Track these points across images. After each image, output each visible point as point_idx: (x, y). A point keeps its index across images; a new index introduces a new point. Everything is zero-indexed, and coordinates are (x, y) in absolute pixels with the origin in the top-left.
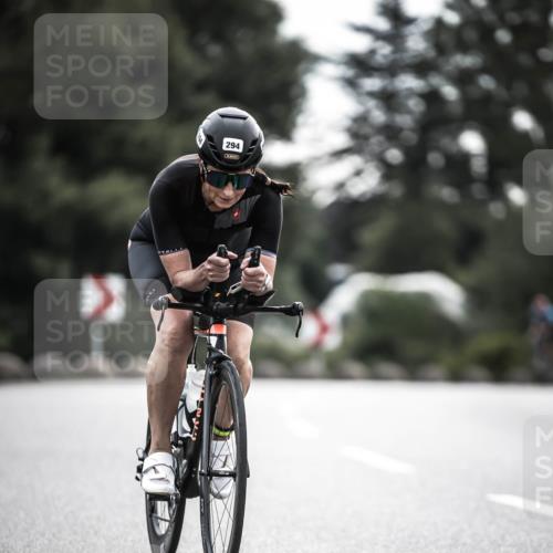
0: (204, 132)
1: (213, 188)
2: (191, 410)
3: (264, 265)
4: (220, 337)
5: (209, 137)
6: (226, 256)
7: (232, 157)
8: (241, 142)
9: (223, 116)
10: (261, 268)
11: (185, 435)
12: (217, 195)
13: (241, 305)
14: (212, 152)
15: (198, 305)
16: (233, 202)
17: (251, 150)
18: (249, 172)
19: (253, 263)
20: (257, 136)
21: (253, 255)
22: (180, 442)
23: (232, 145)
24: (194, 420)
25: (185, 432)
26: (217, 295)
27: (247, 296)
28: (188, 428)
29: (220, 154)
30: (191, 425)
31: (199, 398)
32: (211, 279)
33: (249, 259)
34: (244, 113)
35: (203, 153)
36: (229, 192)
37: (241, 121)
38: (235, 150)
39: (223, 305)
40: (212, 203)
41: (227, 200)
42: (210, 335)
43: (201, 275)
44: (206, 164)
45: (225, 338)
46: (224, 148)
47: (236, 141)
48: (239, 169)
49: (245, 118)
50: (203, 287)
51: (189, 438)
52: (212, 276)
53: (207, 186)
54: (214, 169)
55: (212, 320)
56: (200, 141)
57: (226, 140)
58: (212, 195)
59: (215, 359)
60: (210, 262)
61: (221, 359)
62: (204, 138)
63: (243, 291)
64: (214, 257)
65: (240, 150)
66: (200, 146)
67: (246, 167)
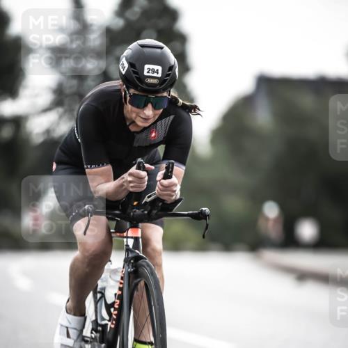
0: (127, 60)
1: (134, 109)
2: (110, 301)
3: (176, 177)
4: (136, 239)
5: (131, 65)
6: (144, 169)
7: (152, 81)
8: (160, 68)
9: (143, 46)
10: (174, 179)
11: (104, 322)
12: (138, 115)
13: (155, 212)
14: (134, 78)
15: (117, 212)
16: (151, 121)
17: (168, 75)
18: (165, 94)
19: (167, 176)
20: (172, 63)
21: (167, 168)
22: (100, 328)
23: (152, 71)
24: (112, 310)
25: (103, 319)
26: (135, 203)
27: (160, 204)
28: (107, 317)
29: (142, 78)
30: (110, 314)
31: (116, 291)
32: (131, 190)
33: (164, 172)
34: (161, 44)
35: (126, 79)
36: (149, 112)
37: (159, 50)
38: (155, 75)
39: (138, 212)
40: (133, 122)
41: (146, 119)
42: (127, 237)
43: (122, 185)
44: (128, 88)
45: (140, 240)
46: (146, 74)
47: (156, 67)
48: (157, 92)
49: (162, 48)
50: (122, 196)
51: (107, 324)
52: (132, 187)
53: (129, 107)
54: (136, 93)
55: (128, 224)
56: (124, 68)
57: (147, 67)
58: (134, 115)
59: (132, 258)
60: (131, 175)
61: (138, 258)
62: (126, 65)
63: (157, 199)
64: (133, 170)
65: (159, 75)
66: (124, 73)
67: (164, 90)
